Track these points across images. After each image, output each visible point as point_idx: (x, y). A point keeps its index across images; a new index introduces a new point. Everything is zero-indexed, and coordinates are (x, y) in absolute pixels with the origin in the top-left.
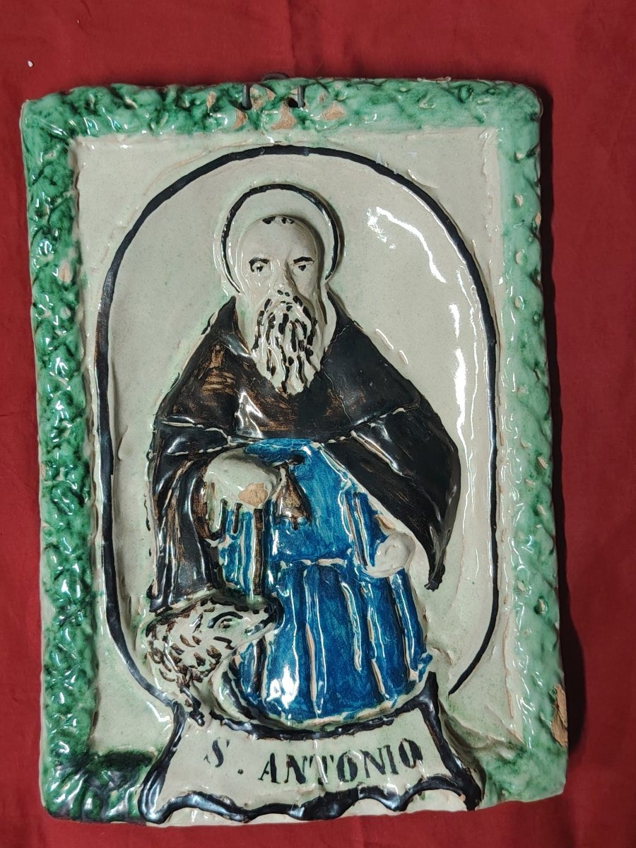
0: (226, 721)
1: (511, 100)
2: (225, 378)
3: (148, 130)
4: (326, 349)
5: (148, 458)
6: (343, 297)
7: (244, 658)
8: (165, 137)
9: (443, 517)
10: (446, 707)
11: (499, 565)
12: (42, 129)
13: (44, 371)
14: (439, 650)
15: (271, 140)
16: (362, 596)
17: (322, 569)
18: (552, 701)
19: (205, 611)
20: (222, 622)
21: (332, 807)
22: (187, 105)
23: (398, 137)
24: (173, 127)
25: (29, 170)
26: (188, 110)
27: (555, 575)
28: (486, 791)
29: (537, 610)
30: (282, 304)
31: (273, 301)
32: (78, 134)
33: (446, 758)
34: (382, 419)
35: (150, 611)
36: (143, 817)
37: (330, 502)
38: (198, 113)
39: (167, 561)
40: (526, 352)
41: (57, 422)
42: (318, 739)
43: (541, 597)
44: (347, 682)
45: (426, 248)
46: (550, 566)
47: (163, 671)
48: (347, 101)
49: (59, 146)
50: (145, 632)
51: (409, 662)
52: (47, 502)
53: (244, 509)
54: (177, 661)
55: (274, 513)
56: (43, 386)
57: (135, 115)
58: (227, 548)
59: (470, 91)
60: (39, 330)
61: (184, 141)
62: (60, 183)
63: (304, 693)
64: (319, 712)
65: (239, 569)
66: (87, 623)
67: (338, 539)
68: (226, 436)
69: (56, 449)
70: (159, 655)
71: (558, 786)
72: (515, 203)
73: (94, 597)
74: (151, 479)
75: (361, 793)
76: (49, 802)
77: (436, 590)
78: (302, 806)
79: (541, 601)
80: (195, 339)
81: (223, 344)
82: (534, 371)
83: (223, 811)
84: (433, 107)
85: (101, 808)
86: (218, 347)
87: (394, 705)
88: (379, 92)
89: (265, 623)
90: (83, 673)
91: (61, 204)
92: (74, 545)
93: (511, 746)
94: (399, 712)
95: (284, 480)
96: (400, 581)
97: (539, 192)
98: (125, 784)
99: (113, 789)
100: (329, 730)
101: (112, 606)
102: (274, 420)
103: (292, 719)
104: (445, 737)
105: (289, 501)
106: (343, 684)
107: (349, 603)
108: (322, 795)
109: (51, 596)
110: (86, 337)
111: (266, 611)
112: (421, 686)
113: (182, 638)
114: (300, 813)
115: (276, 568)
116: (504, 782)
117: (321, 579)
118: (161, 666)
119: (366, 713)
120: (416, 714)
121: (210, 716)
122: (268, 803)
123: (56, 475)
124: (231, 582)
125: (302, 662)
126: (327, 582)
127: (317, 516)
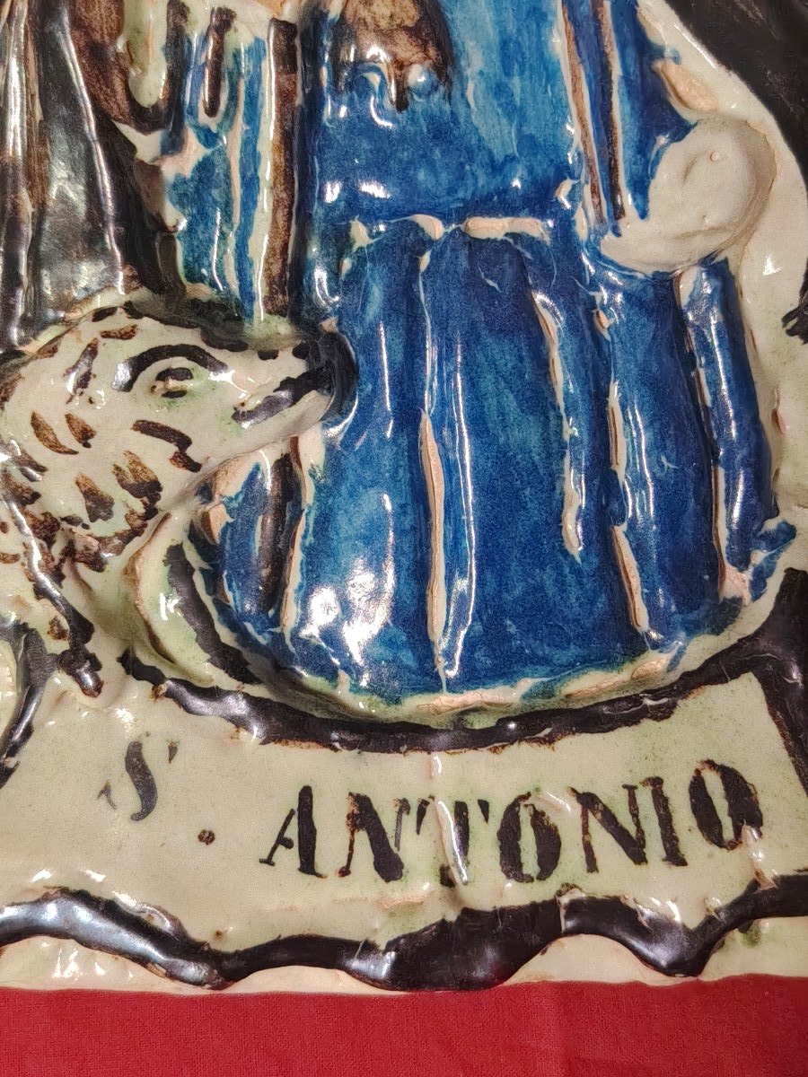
0: (170, 685)
16: (595, 334)
17: (475, 245)
19: (107, 335)
20: (163, 376)
21: (481, 954)
42: (446, 749)
44: (539, 588)
51: (724, 543)
53: (241, 38)
58: (188, 173)
63: (409, 616)
64: (452, 673)
65: (223, 236)
67: (529, 144)
75: (567, 917)
78: (388, 949)
83: (149, 950)
89: (296, 388)
94: (691, 682)
100: (477, 727)
103: (373, 689)
106: (525, 593)
107: (555, 352)
108: (452, 916)
111: (299, 353)
112: (759, 612)
113: (37, 424)
114: (383, 966)
115: (338, 243)
117: (471, 274)
119: (591, 684)
120: (746, 693)
121: (119, 669)
122: (285, 934)
124: (201, 279)
125: (408, 522)
126: (491, 283)
127: (468, 72)
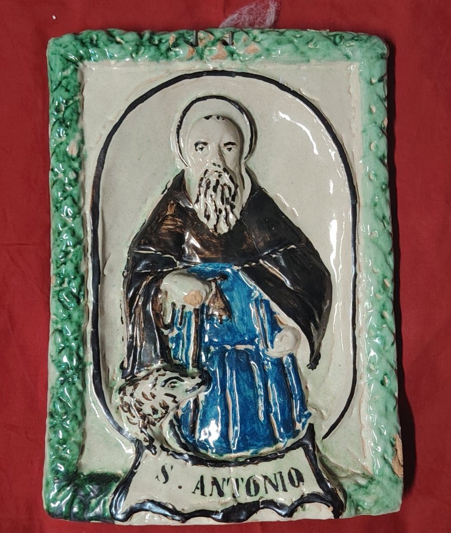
0: (171, 452)
1: (368, 44)
2: (176, 221)
3: (131, 57)
4: (244, 205)
5: (123, 276)
6: (255, 172)
7: (184, 412)
8: (142, 63)
9: (320, 319)
10: (320, 448)
11: (357, 352)
12: (62, 55)
13: (57, 214)
14: (315, 409)
15: (211, 67)
16: (265, 370)
17: (238, 351)
18: (393, 445)
19: (159, 375)
20: (171, 383)
21: (242, 513)
22: (157, 42)
23: (294, 67)
24: (146, 57)
25: (52, 82)
26: (157, 46)
27: (395, 360)
28: (347, 506)
29: (383, 383)
30: (215, 173)
31: (210, 170)
32: (84, 60)
33: (320, 481)
34: (280, 252)
35: (122, 378)
36: (113, 517)
37: (244, 306)
38: (163, 48)
39: (134, 344)
40: (377, 209)
41: (64, 247)
42: (233, 466)
43: (386, 374)
44: (254, 428)
45: (312, 140)
46: (391, 353)
47: (129, 417)
48: (261, 42)
49: (72, 67)
50: (118, 391)
51: (296, 417)
52: (55, 301)
53: (187, 310)
54: (139, 410)
55: (207, 313)
56: (55, 224)
57: (123, 48)
58: (174, 336)
59: (342, 38)
60: (54, 186)
61: (154, 66)
62: (72, 90)
63: (224, 435)
64: (235, 449)
65: (182, 350)
66: (80, 383)
67: (249, 331)
68: (175, 261)
69: (63, 265)
70: (127, 406)
71: (396, 505)
72: (370, 111)
73: (85, 366)
74: (125, 290)
75: (262, 505)
76: (49, 506)
77: (314, 370)
78: (222, 511)
79: (386, 377)
80: (156, 197)
81: (176, 200)
82: (382, 222)
83: (167, 513)
84: (317, 47)
85: (84, 511)
86: (172, 202)
87: (285, 445)
88: (282, 37)
89: (199, 385)
90: (76, 416)
91: (72, 104)
92: (73, 330)
93: (364, 476)
94: (288, 449)
95: (214, 290)
96: (290, 362)
97: (386, 104)
98: (101, 494)
99: (93, 498)
100: (240, 461)
101: (96, 373)
102: (208, 250)
103: (216, 453)
104: (319, 468)
105: (217, 304)
106: (251, 430)
107: (256, 375)
108: (235, 504)
109: (56, 364)
110: (85, 192)
111: (200, 378)
112: (303, 433)
113: (143, 394)
114: (220, 517)
115: (207, 351)
116: (359, 501)
117: (237, 358)
118: (128, 414)
119: (266, 450)
120: (300, 451)
121: (160, 449)
122: (198, 509)
123: (62, 283)
124: (177, 359)
125: (224, 414)
126: (241, 360)
127: (235, 316)
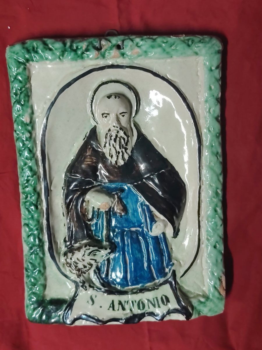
0: (95, 288)
1: (209, 45)
2: (93, 159)
3: (59, 59)
4: (133, 146)
5: (63, 189)
7: (102, 264)
8: (66, 62)
9: (179, 212)
10: (179, 282)
11: (201, 229)
12: (15, 59)
13: (20, 157)
14: (176, 261)
15: (110, 63)
16: (147, 242)
18: (220, 280)
19: (86, 249)
20: (93, 253)
21: (136, 320)
22: (75, 48)
23: (162, 61)
24: (69, 58)
25: (10, 76)
26: (75, 51)
27: (223, 234)
28: (194, 313)
29: (215, 247)
30: (115, 131)
31: (111, 129)
32: (30, 61)
34: (155, 175)
35: (65, 247)
36: (64, 323)
37: (134, 207)
38: (79, 52)
39: (71, 229)
40: (213, 149)
41: (26, 177)
43: (217, 242)
44: (142, 274)
46: (220, 231)
47: (70, 270)
48: (141, 47)
49: (22, 67)
50: (63, 255)
51: (165, 266)
52: (23, 208)
53: (101, 210)
54: (76, 267)
55: (113, 212)
56: (20, 163)
57: (54, 54)
58: (94, 224)
59: (193, 41)
60: (18, 141)
61: (74, 63)
62: (23, 82)
63: (125, 278)
64: (131, 284)
65: (99, 232)
66: (41, 253)
67: (138, 221)
68: (93, 181)
69: (26, 188)
70: (69, 264)
71: (221, 310)
72: (210, 88)
73: (43, 243)
74: (64, 198)
75: (146, 314)
76: (29, 317)
77: (176, 238)
78: (124, 319)
79: (217, 244)
80: (80, 142)
81: (92, 145)
82: (216, 156)
83: (95, 321)
84: (177, 49)
85: (49, 319)
86: (89, 147)
87: (159, 282)
88: (154, 43)
89: (110, 253)
90: (40, 271)
91: (24, 90)
92: (35, 224)
93: (204, 296)
94: (161, 285)
95: (116, 199)
96: (162, 236)
97: (220, 83)
98: (57, 311)
99: (53, 313)
101: (50, 246)
102: (112, 176)
103: (120, 287)
104: (178, 294)
105: (118, 208)
106: (140, 274)
107: (142, 244)
108: (132, 315)
109: (26, 243)
111: (110, 249)
112: (170, 275)
114: (123, 321)
115: (114, 231)
116: (201, 310)
117: (131, 236)
118: (70, 268)
120: (168, 286)
121: (89, 287)
123: (27, 197)
124: (97, 236)
125: (124, 266)
126: (134, 237)
127: (129, 212)
